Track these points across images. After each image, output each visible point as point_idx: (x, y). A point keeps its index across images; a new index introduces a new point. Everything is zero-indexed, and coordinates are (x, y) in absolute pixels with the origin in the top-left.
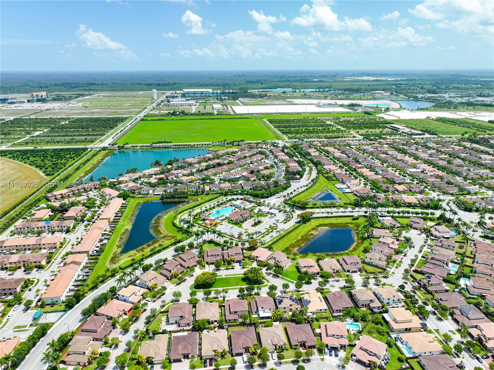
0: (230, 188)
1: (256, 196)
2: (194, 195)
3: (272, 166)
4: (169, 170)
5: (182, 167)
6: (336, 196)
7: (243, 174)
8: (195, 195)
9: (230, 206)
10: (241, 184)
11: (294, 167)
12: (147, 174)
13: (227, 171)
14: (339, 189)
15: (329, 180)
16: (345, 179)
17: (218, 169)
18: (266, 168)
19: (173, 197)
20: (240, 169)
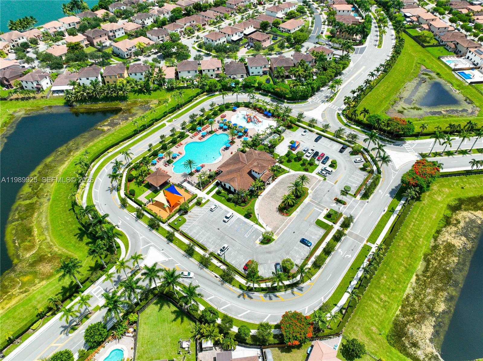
0: (220, 72)
1: (279, 97)
2: (140, 91)
3: (301, 11)
4: (97, 22)
5: (125, 15)
6: (456, 93)
7: (247, 32)
8: (144, 93)
9: (221, 128)
10: (242, 60)
11: (346, 12)
12: (51, 31)
13: (214, 23)
14: (454, 70)
15: (423, 46)
16: (463, 45)
17: (195, 19)
18: (290, 16)
19: (93, 99)
20: (239, 17)
